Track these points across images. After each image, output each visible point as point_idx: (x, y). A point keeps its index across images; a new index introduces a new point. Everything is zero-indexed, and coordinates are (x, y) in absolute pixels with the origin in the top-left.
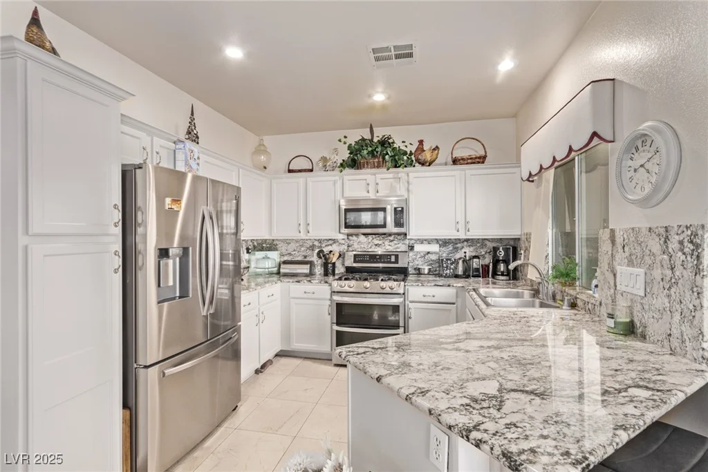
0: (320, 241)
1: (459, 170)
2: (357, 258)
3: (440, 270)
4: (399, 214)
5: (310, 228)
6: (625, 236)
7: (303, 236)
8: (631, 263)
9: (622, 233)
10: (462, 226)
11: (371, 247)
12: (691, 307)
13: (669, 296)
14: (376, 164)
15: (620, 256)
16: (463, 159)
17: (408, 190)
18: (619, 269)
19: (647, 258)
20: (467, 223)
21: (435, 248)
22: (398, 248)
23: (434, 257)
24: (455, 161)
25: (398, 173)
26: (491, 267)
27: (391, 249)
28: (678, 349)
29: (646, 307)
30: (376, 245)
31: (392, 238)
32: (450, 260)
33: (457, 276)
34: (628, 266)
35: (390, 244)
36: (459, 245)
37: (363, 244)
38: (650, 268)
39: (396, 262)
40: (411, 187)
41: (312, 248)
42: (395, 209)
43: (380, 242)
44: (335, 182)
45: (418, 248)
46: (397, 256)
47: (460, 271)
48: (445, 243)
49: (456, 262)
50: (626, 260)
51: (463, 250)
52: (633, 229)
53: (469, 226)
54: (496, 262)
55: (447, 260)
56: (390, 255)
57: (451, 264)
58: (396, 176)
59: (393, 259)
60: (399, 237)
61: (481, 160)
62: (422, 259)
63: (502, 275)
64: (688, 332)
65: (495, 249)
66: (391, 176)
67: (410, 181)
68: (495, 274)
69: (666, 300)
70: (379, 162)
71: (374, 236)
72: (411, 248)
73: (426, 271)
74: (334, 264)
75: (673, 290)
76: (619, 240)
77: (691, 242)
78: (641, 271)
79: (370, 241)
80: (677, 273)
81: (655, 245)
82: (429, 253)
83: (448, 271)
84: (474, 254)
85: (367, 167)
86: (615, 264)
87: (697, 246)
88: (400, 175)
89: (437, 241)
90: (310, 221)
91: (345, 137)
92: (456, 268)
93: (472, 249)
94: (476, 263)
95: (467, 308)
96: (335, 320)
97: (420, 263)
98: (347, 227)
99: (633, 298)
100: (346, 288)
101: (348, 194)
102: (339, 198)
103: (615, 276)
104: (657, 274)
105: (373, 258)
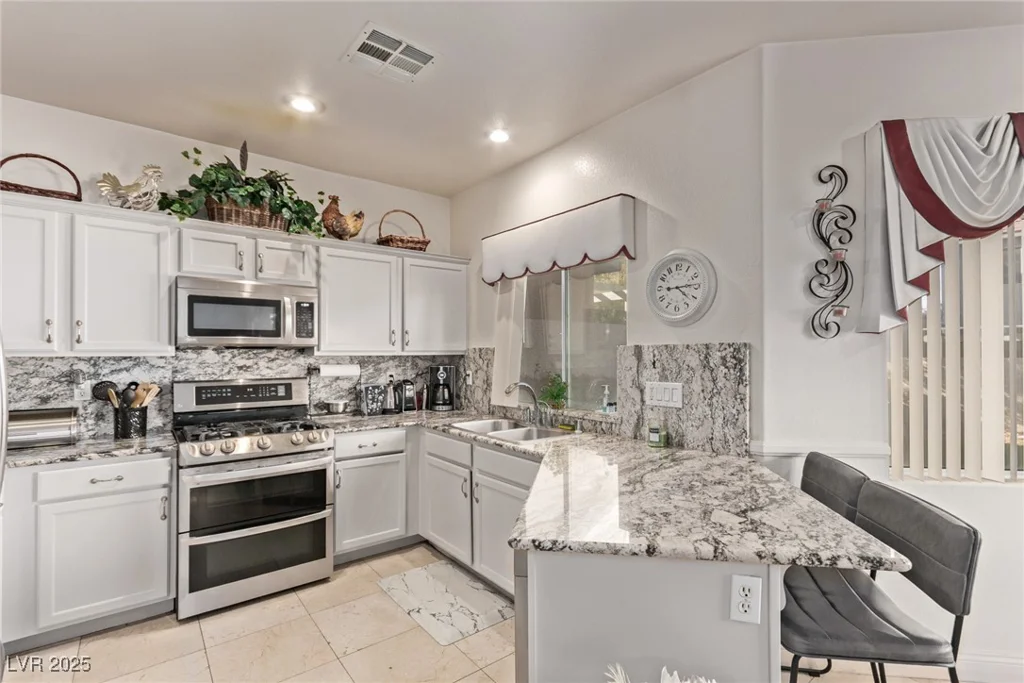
0: (94, 362)
1: (390, 256)
2: (203, 393)
3: (360, 405)
4: (305, 312)
5: (83, 331)
6: (656, 352)
7: (58, 348)
8: (664, 378)
9: (651, 349)
10: (398, 337)
11: (229, 372)
12: (734, 411)
13: (710, 405)
14: (255, 219)
15: (648, 372)
16: (402, 241)
17: (318, 275)
18: (648, 385)
19: (684, 373)
20: (404, 333)
21: (354, 371)
22: (285, 372)
23: (347, 385)
24: (385, 242)
25: (300, 243)
26: (425, 395)
27: (270, 374)
28: (721, 449)
29: (684, 417)
30: (240, 368)
31: (273, 354)
32: (378, 387)
33: (385, 412)
34: (660, 381)
35: (270, 365)
36: (382, 366)
37: (214, 365)
38: (688, 381)
39: (289, 396)
40: (323, 271)
41: (71, 378)
42: (298, 304)
43: (249, 363)
44: (159, 238)
45: (327, 371)
46: (288, 387)
47: (390, 403)
48: (363, 362)
49: (384, 391)
50: (657, 376)
51: (389, 373)
52: (666, 346)
53: (407, 338)
54: (434, 387)
55: (374, 388)
56: (276, 386)
57: (380, 394)
58: (297, 247)
59: (281, 392)
60: (286, 354)
61: (421, 246)
62: (327, 390)
63: (444, 404)
64: (731, 432)
65: (434, 371)
66: (287, 245)
67: (323, 260)
68: (431, 404)
69: (707, 409)
70: (261, 217)
71: (236, 351)
72: (315, 372)
73: (341, 409)
74: (144, 410)
75: (714, 400)
76: (647, 358)
77: (734, 357)
78: (679, 385)
79: (226, 360)
80: (720, 384)
81: (694, 360)
82: (338, 378)
83: (375, 405)
84: (401, 378)
85: (237, 221)
86: (643, 380)
87: (740, 361)
88: (304, 247)
89: (352, 360)
90: (83, 312)
91: (197, 151)
92: (385, 399)
93: (400, 370)
94: (410, 392)
95: (430, 454)
96: (185, 525)
97: (323, 395)
98: (192, 332)
99: (667, 411)
100: (218, 456)
101: (193, 266)
102: (170, 271)
103: (642, 391)
104: (696, 386)
105: (240, 392)
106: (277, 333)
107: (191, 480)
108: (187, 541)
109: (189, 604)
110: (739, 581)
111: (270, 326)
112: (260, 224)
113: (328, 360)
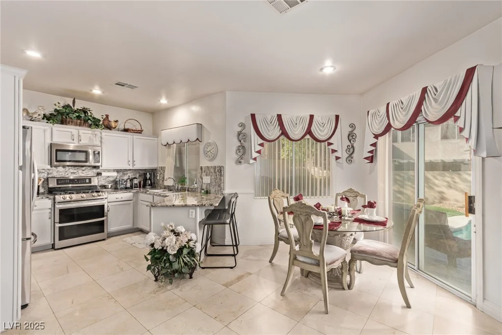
1: (128, 135)
2: (60, 181)
3: (116, 186)
4: (97, 154)
8: (207, 175)
9: (204, 168)
10: (131, 163)
11: (68, 174)
12: (220, 183)
14: (78, 123)
15: (204, 174)
16: (132, 130)
17: (101, 142)
18: (203, 177)
19: (211, 174)
20: (133, 161)
21: (115, 174)
22: (88, 174)
23: (112, 179)
24: (126, 130)
25: (95, 131)
26: (142, 183)
27: (83, 175)
28: (217, 193)
29: (210, 186)
30: (72, 173)
31: (84, 168)
32: (124, 180)
33: (126, 188)
35: (83, 172)
36: (126, 172)
37: (62, 172)
38: (211, 176)
39: (90, 182)
40: (103, 140)
42: (94, 152)
43: (75, 171)
44: (45, 131)
45: (104, 174)
46: (90, 179)
47: (128, 185)
48: (118, 171)
49: (126, 181)
51: (128, 175)
52: (207, 167)
53: (135, 163)
54: (145, 180)
55: (122, 180)
56: (85, 179)
57: (124, 182)
58: (93, 133)
59: (87, 181)
60: (89, 168)
61: (140, 132)
62: (104, 181)
63: (149, 185)
64: (219, 189)
65: (145, 174)
66: (90, 132)
67: (103, 137)
69: (215, 183)
70: (80, 123)
71: (70, 167)
72: (99, 174)
73: (110, 187)
75: (216, 181)
76: (203, 170)
77: (220, 170)
78: (209, 177)
79: (67, 170)
80: (217, 177)
82: (108, 177)
83: (122, 186)
84: (133, 177)
85: (72, 124)
86: (202, 176)
88: (96, 133)
89: (114, 170)
91: (59, 103)
92: (126, 184)
93: (132, 174)
94: (136, 181)
95: (141, 200)
96: (57, 220)
97: (103, 183)
98: (57, 161)
99: (207, 184)
100: (68, 199)
101: (57, 140)
102: (49, 141)
103: (202, 179)
104: (213, 177)
105: (72, 181)
106: (86, 162)
107: (58, 206)
108: (58, 225)
109: (59, 244)
110: (191, 210)
111: (84, 159)
112: (80, 125)
113: (105, 171)
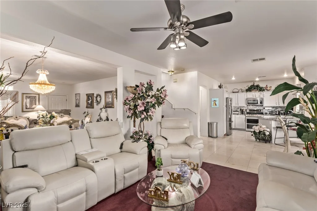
0: (240, 107)
2: (250, 110)
3: (271, 113)
5: (239, 104)
7: (237, 106)
10: (277, 104)
11: (253, 108)
17: (263, 96)
20: (279, 103)
21: (271, 108)
22: (260, 108)
23: (271, 110)
25: (261, 92)
27: (258, 108)
30: (255, 108)
31: (259, 106)
33: (277, 115)
36: (277, 108)
37: (251, 107)
39: (260, 111)
41: (238, 108)
42: (260, 100)
44: (245, 95)
45: (266, 108)
46: (260, 110)
47: (277, 113)
48: (273, 107)
49: (276, 112)
55: (274, 111)
59: (259, 111)
60: (261, 106)
66: (259, 93)
67: (264, 94)
68: (287, 114)
71: (254, 106)
72: (264, 108)
73: (268, 113)
74: (244, 112)
85: (253, 91)
89: (271, 107)
90: (239, 103)
91: (248, 85)
92: (276, 113)
93: (281, 109)
94: (282, 112)
96: (247, 122)
97: (266, 112)
98: (248, 104)
100: (249, 116)
101: (248, 97)
102: (246, 98)
105: (256, 111)
106: (257, 104)
107: (247, 118)
108: (247, 124)
109: (247, 129)
111: (256, 103)
112: (256, 91)
113: (266, 107)
